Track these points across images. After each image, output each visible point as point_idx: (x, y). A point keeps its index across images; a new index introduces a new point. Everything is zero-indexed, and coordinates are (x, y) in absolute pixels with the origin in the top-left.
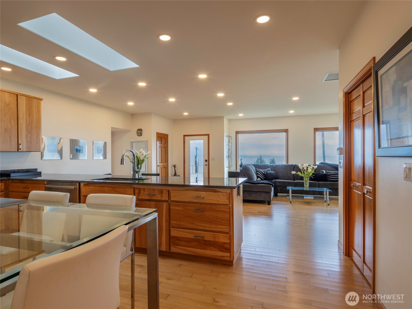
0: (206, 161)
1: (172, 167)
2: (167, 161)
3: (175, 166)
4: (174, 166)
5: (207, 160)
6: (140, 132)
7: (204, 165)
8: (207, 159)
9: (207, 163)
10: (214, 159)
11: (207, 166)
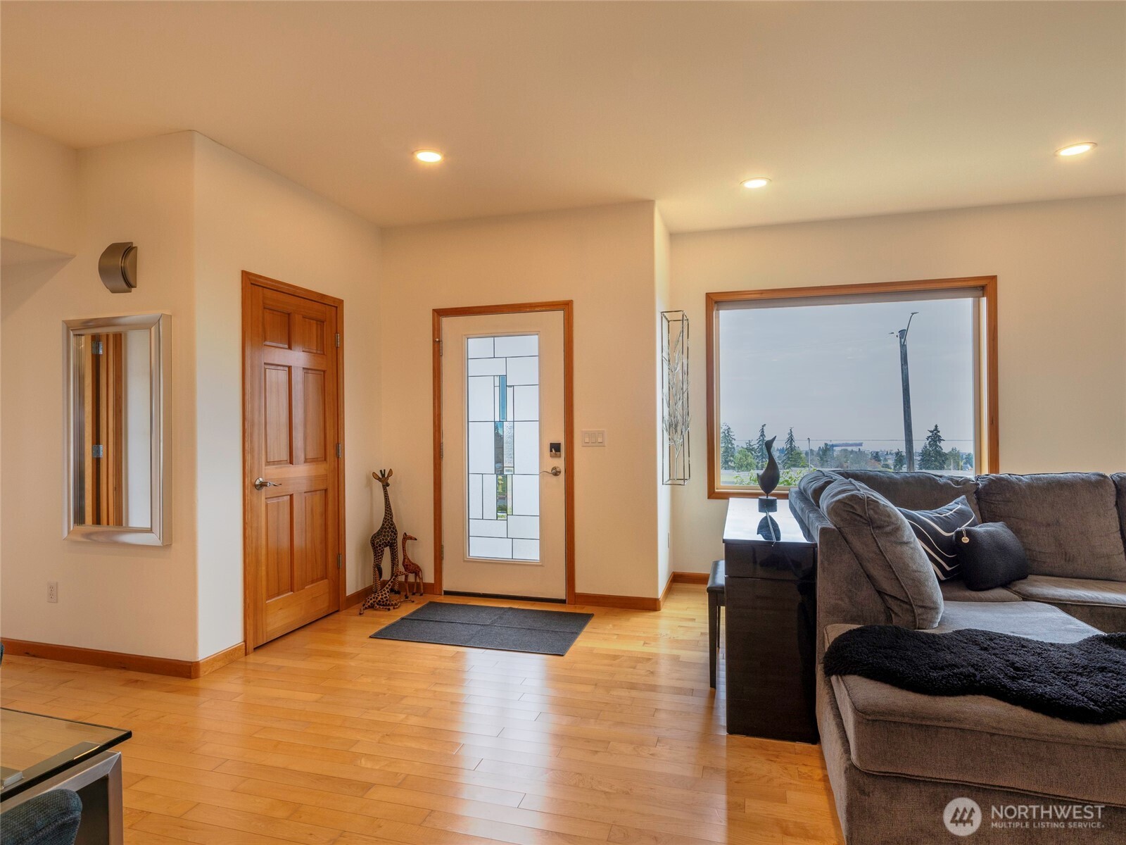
0: (555, 447)
1: (369, 484)
2: (331, 451)
3: (384, 479)
4: (379, 479)
5: (559, 445)
6: (118, 262)
7: (542, 473)
8: (560, 438)
9: (560, 463)
10: (595, 441)
11: (562, 476)
